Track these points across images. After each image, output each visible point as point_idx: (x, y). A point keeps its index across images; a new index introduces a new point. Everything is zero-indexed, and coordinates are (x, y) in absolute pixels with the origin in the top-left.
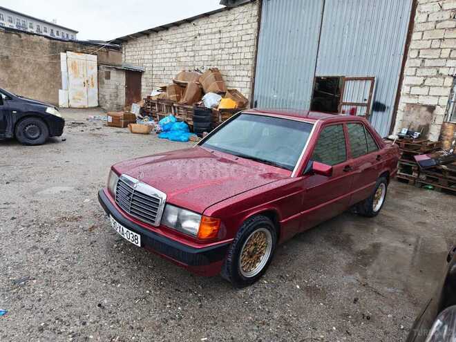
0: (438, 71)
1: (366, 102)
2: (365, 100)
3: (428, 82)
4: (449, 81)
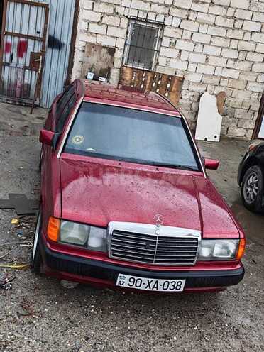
0: (114, 10)
1: (41, 36)
2: (39, 33)
3: (105, 20)
4: (125, 22)
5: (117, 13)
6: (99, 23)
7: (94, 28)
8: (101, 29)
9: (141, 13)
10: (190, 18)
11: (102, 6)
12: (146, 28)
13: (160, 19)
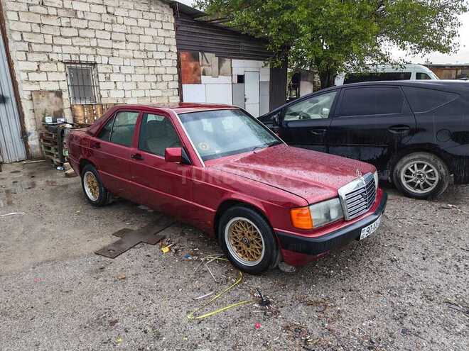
0: (48, 57)
3: (42, 68)
4: (61, 67)
5: (52, 60)
6: (38, 71)
7: (34, 77)
8: (42, 77)
9: (73, 56)
10: (115, 54)
11: (35, 55)
12: (82, 69)
13: (91, 59)
